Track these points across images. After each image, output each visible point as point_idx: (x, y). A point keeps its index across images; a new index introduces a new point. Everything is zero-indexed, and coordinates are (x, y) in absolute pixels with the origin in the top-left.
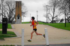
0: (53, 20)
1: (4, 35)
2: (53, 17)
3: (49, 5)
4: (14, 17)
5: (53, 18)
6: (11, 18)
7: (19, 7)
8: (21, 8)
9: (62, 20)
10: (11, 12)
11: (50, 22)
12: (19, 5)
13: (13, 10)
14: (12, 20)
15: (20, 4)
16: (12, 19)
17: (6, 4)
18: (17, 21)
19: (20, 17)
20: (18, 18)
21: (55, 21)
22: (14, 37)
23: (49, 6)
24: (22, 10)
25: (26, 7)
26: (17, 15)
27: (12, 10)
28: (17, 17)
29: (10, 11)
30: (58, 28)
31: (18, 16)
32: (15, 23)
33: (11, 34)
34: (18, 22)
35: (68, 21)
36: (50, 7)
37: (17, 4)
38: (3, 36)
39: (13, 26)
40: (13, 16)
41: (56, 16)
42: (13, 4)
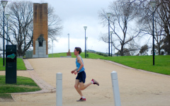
0: (122, 47)
1: (9, 85)
2: (123, 42)
3: (114, 13)
4: (30, 42)
5: (123, 44)
6: (23, 45)
7: (41, 17)
8: (47, 21)
9: (144, 49)
10: (23, 29)
11: (117, 54)
12: (41, 11)
13: (27, 24)
14: (25, 50)
15: (43, 11)
16: (25, 47)
17: (9, 10)
18: (36, 51)
19: (44, 42)
20: (41, 44)
21: (127, 51)
22: (34, 90)
23: (113, 15)
24: (49, 24)
25: (57, 17)
26: (36, 37)
27: (24, 25)
28: (37, 43)
29: (20, 27)
30: (138, 68)
31: (39, 39)
32: (34, 56)
33: (26, 84)
34: (40, 53)
35: (160, 49)
36: (116, 18)
37: (38, 11)
38: (7, 88)
39: (28, 62)
40: (28, 40)
41: (131, 39)
42: (27, 11)
